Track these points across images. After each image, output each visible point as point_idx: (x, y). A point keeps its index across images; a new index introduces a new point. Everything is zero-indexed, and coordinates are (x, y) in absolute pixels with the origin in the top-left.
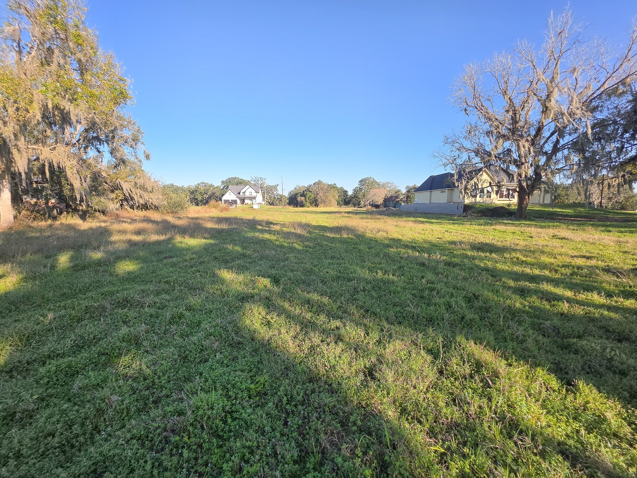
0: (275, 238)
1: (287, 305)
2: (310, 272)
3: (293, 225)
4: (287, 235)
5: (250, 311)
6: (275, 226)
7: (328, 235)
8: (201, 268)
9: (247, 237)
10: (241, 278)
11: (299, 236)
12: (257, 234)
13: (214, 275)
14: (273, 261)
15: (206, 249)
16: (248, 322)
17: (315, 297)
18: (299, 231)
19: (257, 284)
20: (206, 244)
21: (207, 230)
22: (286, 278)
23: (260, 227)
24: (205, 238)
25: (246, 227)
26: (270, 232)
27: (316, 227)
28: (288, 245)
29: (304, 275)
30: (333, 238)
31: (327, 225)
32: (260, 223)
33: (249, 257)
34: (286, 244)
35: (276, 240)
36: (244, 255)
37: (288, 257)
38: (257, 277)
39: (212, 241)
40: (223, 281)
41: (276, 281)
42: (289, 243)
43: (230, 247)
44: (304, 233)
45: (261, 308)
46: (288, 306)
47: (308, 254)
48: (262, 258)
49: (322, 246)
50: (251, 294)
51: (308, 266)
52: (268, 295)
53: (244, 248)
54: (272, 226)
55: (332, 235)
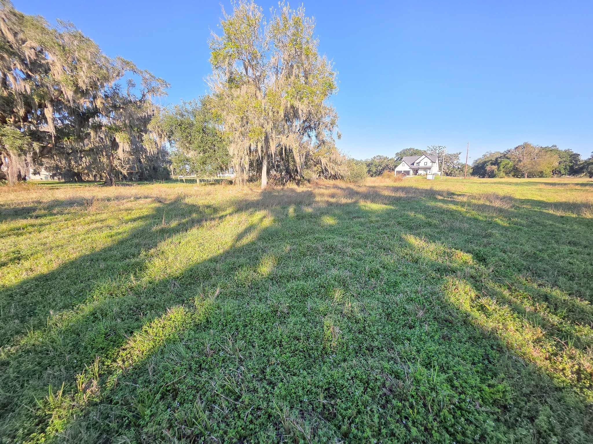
0: (464, 210)
1: (506, 293)
2: (535, 257)
3: (488, 197)
4: (482, 208)
5: (454, 287)
6: (459, 198)
7: (551, 212)
8: (388, 230)
9: (428, 207)
10: (432, 246)
11: (500, 211)
12: (440, 204)
13: (401, 239)
14: (468, 235)
15: (388, 213)
16: (452, 299)
17: (556, 293)
18: (497, 204)
19: (453, 257)
20: (387, 209)
21: (386, 197)
22: (497, 258)
23: (440, 198)
24: (386, 204)
25: (424, 197)
26: (455, 203)
27: (523, 202)
28: (485, 219)
29: (524, 260)
30: (562, 217)
31: (541, 199)
32: (440, 193)
33: (436, 226)
34: (481, 218)
35: (467, 212)
36: (430, 225)
37: (491, 233)
38: (453, 250)
39: (392, 207)
40: (411, 247)
41: (481, 259)
42: (486, 217)
43: (412, 214)
44: (506, 206)
45: (468, 287)
46: (508, 294)
47: (522, 233)
48: (452, 229)
49: (545, 226)
50: (450, 267)
51: (527, 248)
52: (474, 274)
53: (428, 217)
54: (456, 197)
55: (559, 213)
